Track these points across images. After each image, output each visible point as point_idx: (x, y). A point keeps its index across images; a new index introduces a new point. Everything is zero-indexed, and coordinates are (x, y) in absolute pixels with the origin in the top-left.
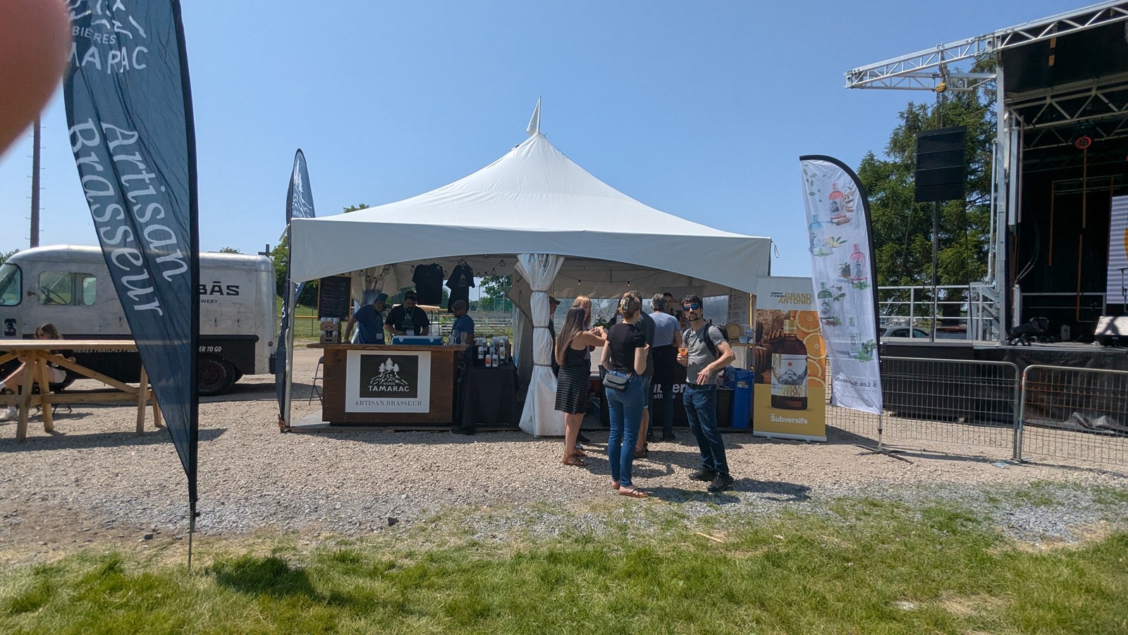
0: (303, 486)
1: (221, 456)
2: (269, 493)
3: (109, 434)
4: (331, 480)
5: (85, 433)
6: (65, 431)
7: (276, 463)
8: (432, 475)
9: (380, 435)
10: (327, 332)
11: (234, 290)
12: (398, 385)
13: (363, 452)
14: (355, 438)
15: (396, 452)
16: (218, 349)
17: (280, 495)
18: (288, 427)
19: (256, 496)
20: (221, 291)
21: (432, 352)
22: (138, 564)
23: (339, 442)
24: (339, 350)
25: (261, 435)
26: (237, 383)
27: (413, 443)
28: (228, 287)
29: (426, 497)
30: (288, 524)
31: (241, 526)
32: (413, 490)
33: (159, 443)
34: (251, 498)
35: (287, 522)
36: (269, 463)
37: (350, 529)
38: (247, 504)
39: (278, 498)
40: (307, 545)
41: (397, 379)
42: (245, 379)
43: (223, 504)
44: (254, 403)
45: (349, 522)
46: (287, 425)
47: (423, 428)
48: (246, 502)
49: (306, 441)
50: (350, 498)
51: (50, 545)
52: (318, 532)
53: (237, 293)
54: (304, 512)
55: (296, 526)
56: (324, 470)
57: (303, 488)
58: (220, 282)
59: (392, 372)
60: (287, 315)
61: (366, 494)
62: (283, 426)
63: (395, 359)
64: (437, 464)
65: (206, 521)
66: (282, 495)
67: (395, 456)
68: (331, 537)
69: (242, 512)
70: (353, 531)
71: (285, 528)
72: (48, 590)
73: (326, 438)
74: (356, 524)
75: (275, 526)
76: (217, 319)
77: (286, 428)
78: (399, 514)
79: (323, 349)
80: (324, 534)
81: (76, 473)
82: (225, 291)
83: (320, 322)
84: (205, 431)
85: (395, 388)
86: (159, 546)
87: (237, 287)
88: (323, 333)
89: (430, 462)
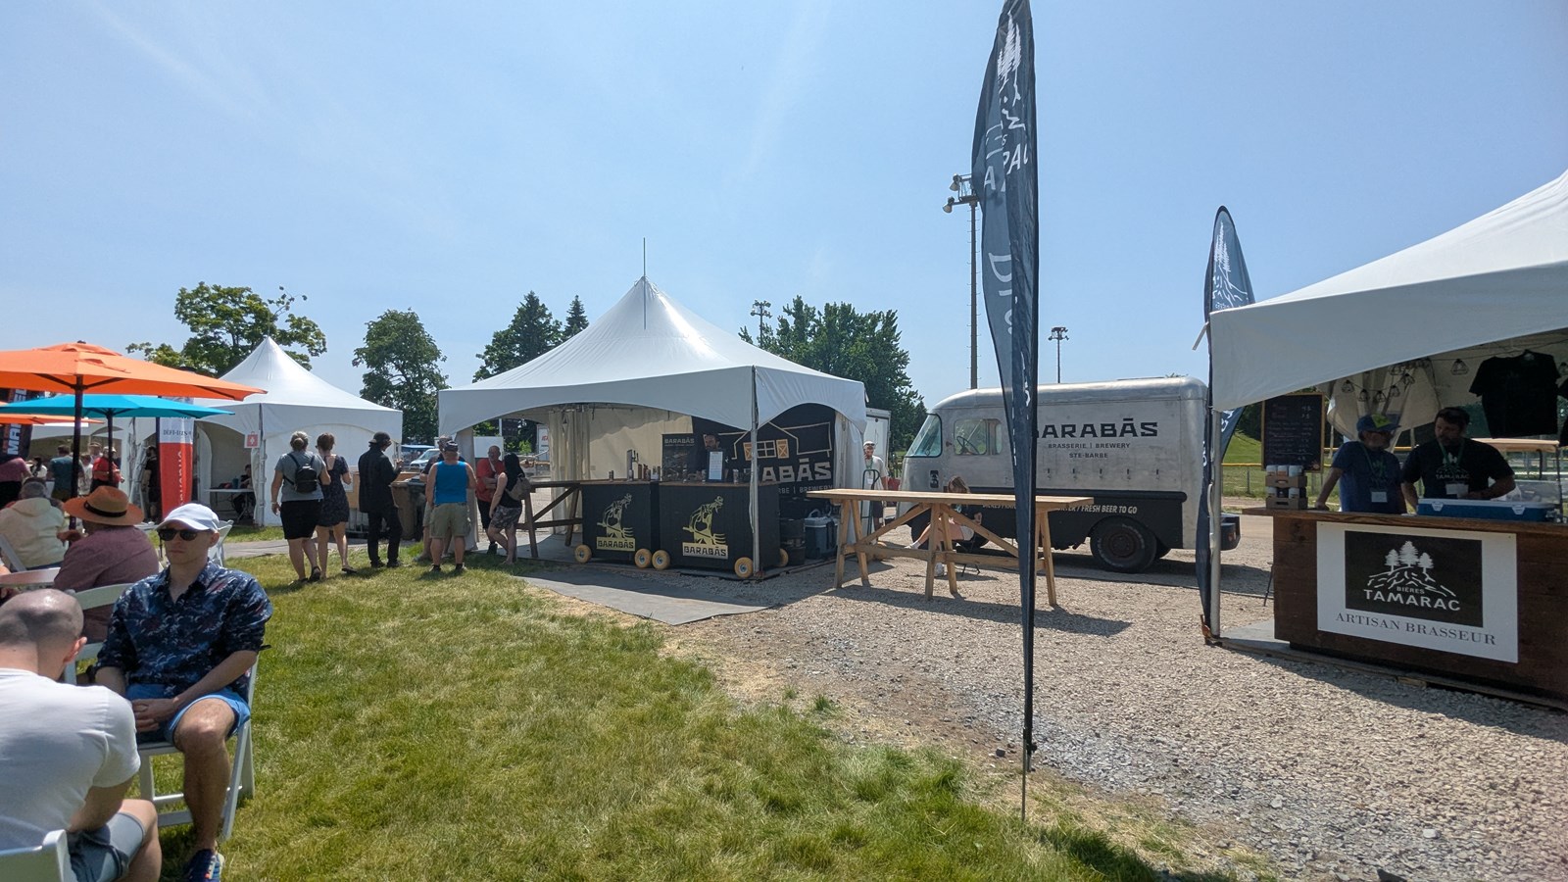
0: (1220, 744)
1: (1114, 663)
2: (1164, 739)
3: (1003, 606)
4: (1274, 749)
5: (982, 600)
6: (967, 595)
7: (1186, 693)
8: (1517, 806)
9: (1393, 685)
10: (1279, 489)
11: (1150, 429)
12: (1433, 597)
13: (1348, 711)
14: (1337, 680)
15: (1425, 730)
16: (1133, 510)
17: (1180, 747)
18: (1217, 637)
19: (1145, 737)
20: (1133, 431)
21: (1519, 535)
22: (977, 787)
23: (1302, 681)
24: (1300, 521)
25: (1175, 642)
26: (1163, 558)
27: (1472, 721)
28: (1143, 425)
29: (1492, 854)
30: (1181, 803)
31: (1112, 779)
32: (1458, 826)
33: (1047, 628)
34: (1137, 740)
35: (1180, 800)
36: (1177, 690)
37: (1291, 860)
38: (1128, 747)
39: (1177, 751)
40: (1203, 857)
41: (1429, 583)
42: (1172, 555)
43: (1098, 735)
44: (1179, 590)
45: (1291, 844)
46: (1215, 633)
47: (1502, 693)
48: (1129, 743)
49: (1243, 666)
50: (1303, 795)
51: (913, 726)
52: (1229, 840)
53: (1155, 433)
54: (1212, 792)
55: (1193, 814)
56: (1264, 726)
57: (1219, 748)
58: (1132, 420)
59: (1417, 568)
60: (1209, 463)
61: (1339, 798)
62: (1209, 635)
63: (1422, 544)
64: (1535, 786)
65: (1071, 755)
66: (1184, 749)
67: (1422, 736)
68: (1247, 861)
69: (1119, 758)
70: (1296, 866)
71: (1174, 809)
72: (889, 783)
73: (1279, 669)
74: (1305, 853)
75: (1160, 800)
76: (1131, 469)
77: (1214, 639)
78: (1411, 870)
79: (1271, 518)
80: (1239, 850)
81: (961, 646)
82: (1139, 430)
83: (1265, 473)
84: (1105, 621)
85: (1425, 601)
86: (1006, 770)
87: (1155, 424)
88: (1271, 490)
89: (1514, 774)
